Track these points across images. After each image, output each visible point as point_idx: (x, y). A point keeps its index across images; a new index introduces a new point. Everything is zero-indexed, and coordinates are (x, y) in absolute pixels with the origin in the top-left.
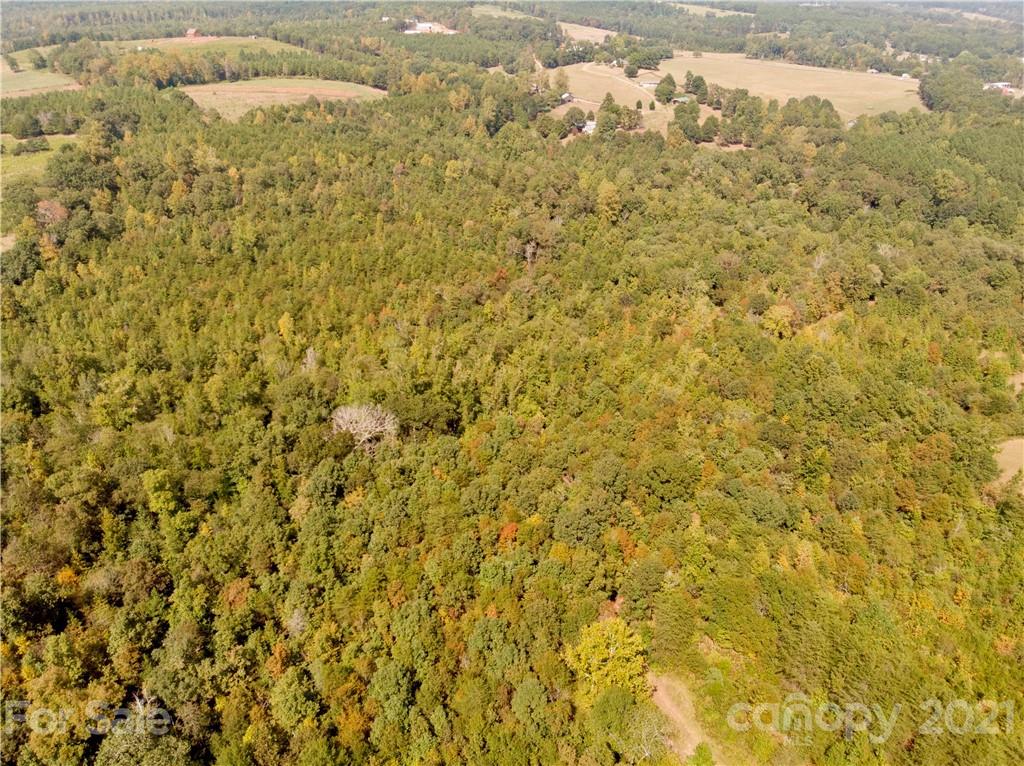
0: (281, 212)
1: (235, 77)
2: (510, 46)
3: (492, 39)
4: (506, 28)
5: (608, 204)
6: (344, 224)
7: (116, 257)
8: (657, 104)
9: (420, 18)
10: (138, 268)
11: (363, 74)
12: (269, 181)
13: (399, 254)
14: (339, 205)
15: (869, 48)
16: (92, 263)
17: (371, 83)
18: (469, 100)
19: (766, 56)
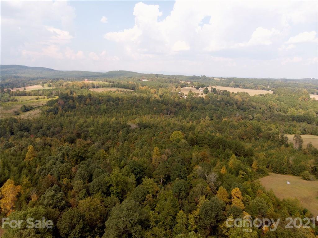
0: (112, 105)
1: (98, 87)
2: (166, 84)
3: (162, 82)
4: (166, 80)
5: (188, 107)
6: (126, 107)
7: (74, 111)
8: (203, 94)
9: (144, 79)
10: (80, 113)
11: (130, 87)
12: (109, 100)
13: (138, 112)
14: (125, 104)
15: (262, 86)
16: (70, 112)
17: (131, 89)
18: (156, 92)
19: (235, 87)
